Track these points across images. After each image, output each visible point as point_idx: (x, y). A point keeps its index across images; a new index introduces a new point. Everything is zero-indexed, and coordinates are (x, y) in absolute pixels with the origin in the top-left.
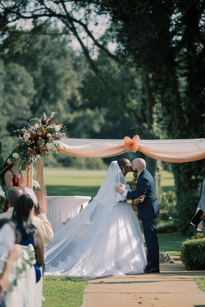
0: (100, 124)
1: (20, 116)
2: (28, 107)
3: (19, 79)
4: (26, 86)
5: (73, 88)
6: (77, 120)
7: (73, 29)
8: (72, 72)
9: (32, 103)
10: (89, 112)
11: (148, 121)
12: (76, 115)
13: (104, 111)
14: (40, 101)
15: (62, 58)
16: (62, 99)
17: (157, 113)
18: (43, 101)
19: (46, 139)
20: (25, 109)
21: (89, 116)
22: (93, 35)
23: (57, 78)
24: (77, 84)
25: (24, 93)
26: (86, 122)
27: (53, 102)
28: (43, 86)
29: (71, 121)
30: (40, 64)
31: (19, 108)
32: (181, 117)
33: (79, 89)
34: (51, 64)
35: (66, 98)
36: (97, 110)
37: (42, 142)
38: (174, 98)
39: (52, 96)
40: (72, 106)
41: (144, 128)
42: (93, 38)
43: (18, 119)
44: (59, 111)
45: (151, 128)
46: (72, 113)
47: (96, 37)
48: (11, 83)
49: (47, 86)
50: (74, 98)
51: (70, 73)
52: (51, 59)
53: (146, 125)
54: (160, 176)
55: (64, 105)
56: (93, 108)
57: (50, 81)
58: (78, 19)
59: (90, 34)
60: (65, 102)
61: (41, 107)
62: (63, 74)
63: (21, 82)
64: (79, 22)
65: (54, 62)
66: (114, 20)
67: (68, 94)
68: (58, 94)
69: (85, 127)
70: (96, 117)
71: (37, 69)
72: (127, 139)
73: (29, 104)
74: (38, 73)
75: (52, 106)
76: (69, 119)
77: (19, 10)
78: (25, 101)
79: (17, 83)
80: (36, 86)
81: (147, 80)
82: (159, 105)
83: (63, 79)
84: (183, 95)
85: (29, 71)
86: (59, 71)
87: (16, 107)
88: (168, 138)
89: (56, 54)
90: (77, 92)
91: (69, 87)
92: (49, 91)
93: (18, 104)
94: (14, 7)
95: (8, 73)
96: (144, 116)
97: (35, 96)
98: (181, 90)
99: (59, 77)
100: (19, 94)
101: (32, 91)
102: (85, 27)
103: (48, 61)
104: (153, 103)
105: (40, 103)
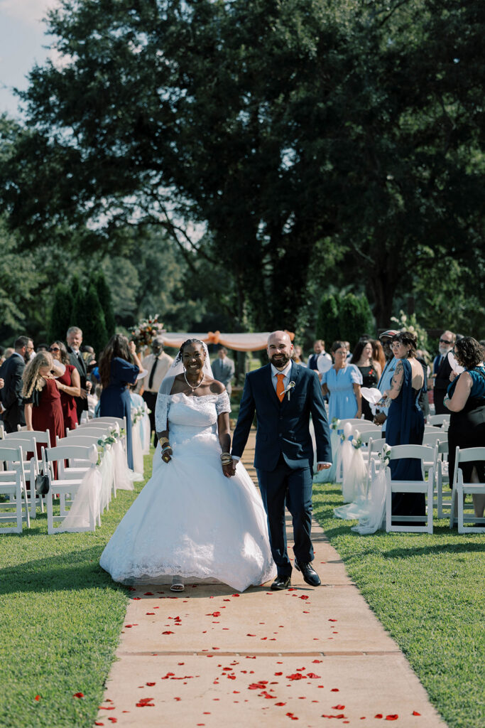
0: (202, 314)
1: (125, 307)
2: (133, 299)
3: (125, 272)
4: (131, 279)
5: (175, 280)
6: (179, 310)
7: (174, 235)
8: (175, 265)
9: (136, 294)
10: (191, 303)
11: (239, 315)
12: (179, 305)
13: (206, 302)
14: (145, 292)
15: (166, 252)
16: (166, 291)
17: (247, 309)
18: (148, 293)
19: (152, 334)
20: (131, 300)
21: (191, 307)
22: (192, 240)
23: (160, 271)
24: (179, 276)
25: (129, 285)
26: (188, 312)
27: (157, 293)
28: (147, 278)
29: (174, 312)
30: (144, 257)
31: (125, 299)
32: (266, 312)
33: (182, 281)
34: (156, 258)
35: (169, 290)
36: (198, 301)
37: (149, 336)
38: (260, 295)
39: (156, 288)
40: (175, 297)
41: (236, 321)
42: (191, 243)
43: (124, 310)
44: (162, 302)
45: (241, 321)
46: (174, 304)
47: (194, 241)
48: (118, 277)
49: (152, 278)
50: (177, 290)
51: (173, 266)
52: (155, 253)
53: (237, 319)
54: (249, 363)
55: (167, 297)
56: (194, 300)
57: (154, 274)
58: (178, 226)
59: (188, 239)
60: (168, 294)
61: (145, 299)
62: (166, 267)
63: (127, 274)
64: (179, 229)
65: (159, 255)
66: (209, 228)
67: (171, 285)
68: (161, 286)
69: (188, 317)
70: (198, 308)
71: (141, 262)
72: (211, 334)
73: (134, 296)
74: (143, 266)
75: (156, 298)
76: (171, 309)
77: (126, 218)
78: (130, 293)
79: (123, 276)
80: (141, 278)
81: (238, 281)
82: (247, 301)
83: (167, 272)
84: (268, 293)
85: (134, 264)
86: (163, 264)
87: (121, 298)
88: (255, 332)
89: (160, 248)
90: (179, 285)
91: (172, 279)
92: (153, 283)
93: (123, 296)
94: (122, 215)
95: (114, 267)
96: (236, 311)
97: (140, 288)
98: (266, 289)
99: (162, 269)
100: (125, 286)
101: (137, 283)
102: (184, 233)
103: (153, 255)
104: (243, 300)
105: (145, 295)
